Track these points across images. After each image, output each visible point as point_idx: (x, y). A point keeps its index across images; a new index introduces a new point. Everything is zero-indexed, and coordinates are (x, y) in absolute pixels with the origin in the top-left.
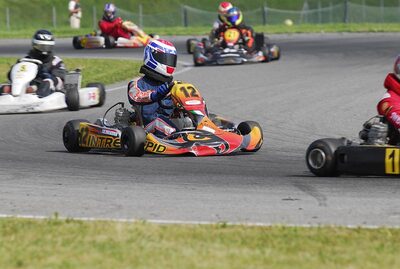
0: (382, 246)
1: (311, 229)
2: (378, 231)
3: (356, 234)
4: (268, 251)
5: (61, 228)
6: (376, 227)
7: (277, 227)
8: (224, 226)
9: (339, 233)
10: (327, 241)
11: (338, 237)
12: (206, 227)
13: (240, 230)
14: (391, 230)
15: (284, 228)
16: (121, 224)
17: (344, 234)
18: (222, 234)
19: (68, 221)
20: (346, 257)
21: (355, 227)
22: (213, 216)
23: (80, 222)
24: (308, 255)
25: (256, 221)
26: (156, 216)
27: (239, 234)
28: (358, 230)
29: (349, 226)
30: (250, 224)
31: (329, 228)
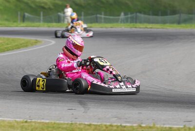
1: (67, 124)
2: (99, 126)
3: (87, 127)
6: (99, 124)
7: (51, 123)
8: (26, 122)
9: (79, 126)
11: (79, 128)
12: (17, 122)
13: (33, 124)
14: (105, 125)
15: (55, 123)
17: (82, 126)
18: (23, 126)
21: (88, 123)
22: (28, 116)
25: (43, 119)
27: (32, 126)
28: (90, 125)
29: (86, 123)
30: (39, 121)
31: (76, 124)
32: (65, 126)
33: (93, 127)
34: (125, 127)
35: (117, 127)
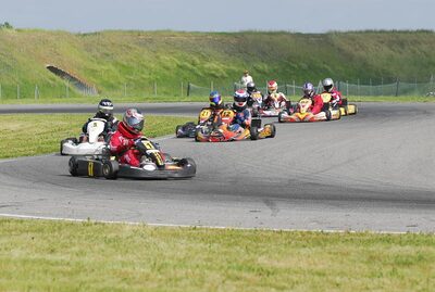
0: (290, 243)
1: (250, 231)
3: (277, 235)
4: (215, 245)
5: (89, 228)
7: (229, 229)
8: (195, 228)
10: (257, 239)
11: (266, 237)
12: (183, 229)
13: (204, 231)
14: (301, 232)
16: (129, 225)
17: (270, 234)
18: (191, 234)
19: (96, 224)
20: (264, 250)
22: (196, 221)
23: (104, 224)
24: (238, 248)
25: (217, 224)
26: (159, 221)
27: (202, 233)
28: (280, 232)
29: (276, 230)
31: (261, 230)
32: (246, 234)
33: (284, 235)
34: (327, 234)
35: (318, 234)
